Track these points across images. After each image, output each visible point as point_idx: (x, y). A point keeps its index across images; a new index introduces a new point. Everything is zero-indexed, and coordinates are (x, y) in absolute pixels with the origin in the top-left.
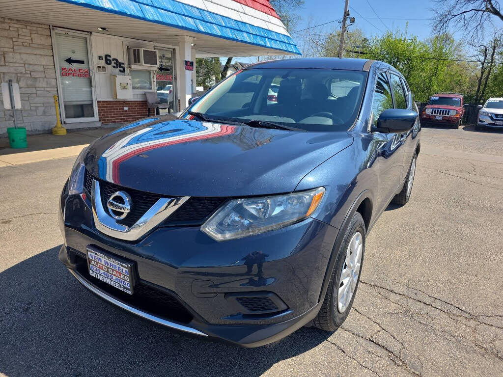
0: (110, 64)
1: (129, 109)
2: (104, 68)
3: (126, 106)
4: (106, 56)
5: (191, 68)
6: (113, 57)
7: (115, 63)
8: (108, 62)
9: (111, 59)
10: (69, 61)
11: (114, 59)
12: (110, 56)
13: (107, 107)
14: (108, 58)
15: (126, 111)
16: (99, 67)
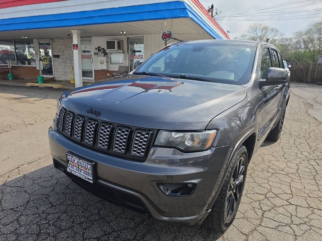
0: (100, 51)
1: (110, 75)
2: (97, 53)
3: (108, 74)
4: (99, 47)
5: (77, 48)
6: (102, 47)
7: (103, 51)
8: (99, 50)
9: (101, 49)
10: (84, 52)
11: (102, 49)
12: (100, 47)
13: (99, 73)
14: (99, 48)
15: (108, 76)
16: (95, 53)
